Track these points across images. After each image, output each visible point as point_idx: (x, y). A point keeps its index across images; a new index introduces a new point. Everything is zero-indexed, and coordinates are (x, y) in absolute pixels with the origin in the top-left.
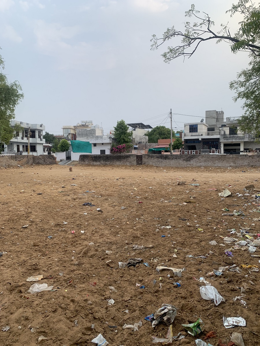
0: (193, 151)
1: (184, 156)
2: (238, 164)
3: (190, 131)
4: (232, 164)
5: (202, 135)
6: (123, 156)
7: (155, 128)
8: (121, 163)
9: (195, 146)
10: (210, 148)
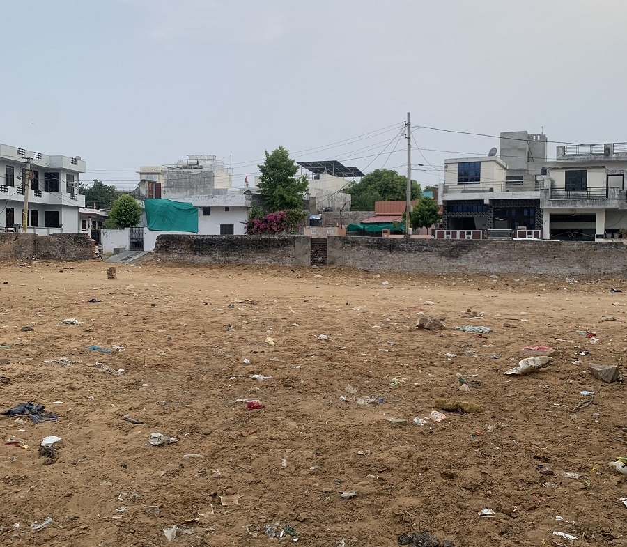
0: (466, 231)
1: (443, 244)
2: (593, 268)
3: (460, 180)
4: (578, 269)
5: (491, 190)
6: (273, 241)
7: (372, 174)
8: (269, 260)
9: (472, 219)
10: (512, 226)
